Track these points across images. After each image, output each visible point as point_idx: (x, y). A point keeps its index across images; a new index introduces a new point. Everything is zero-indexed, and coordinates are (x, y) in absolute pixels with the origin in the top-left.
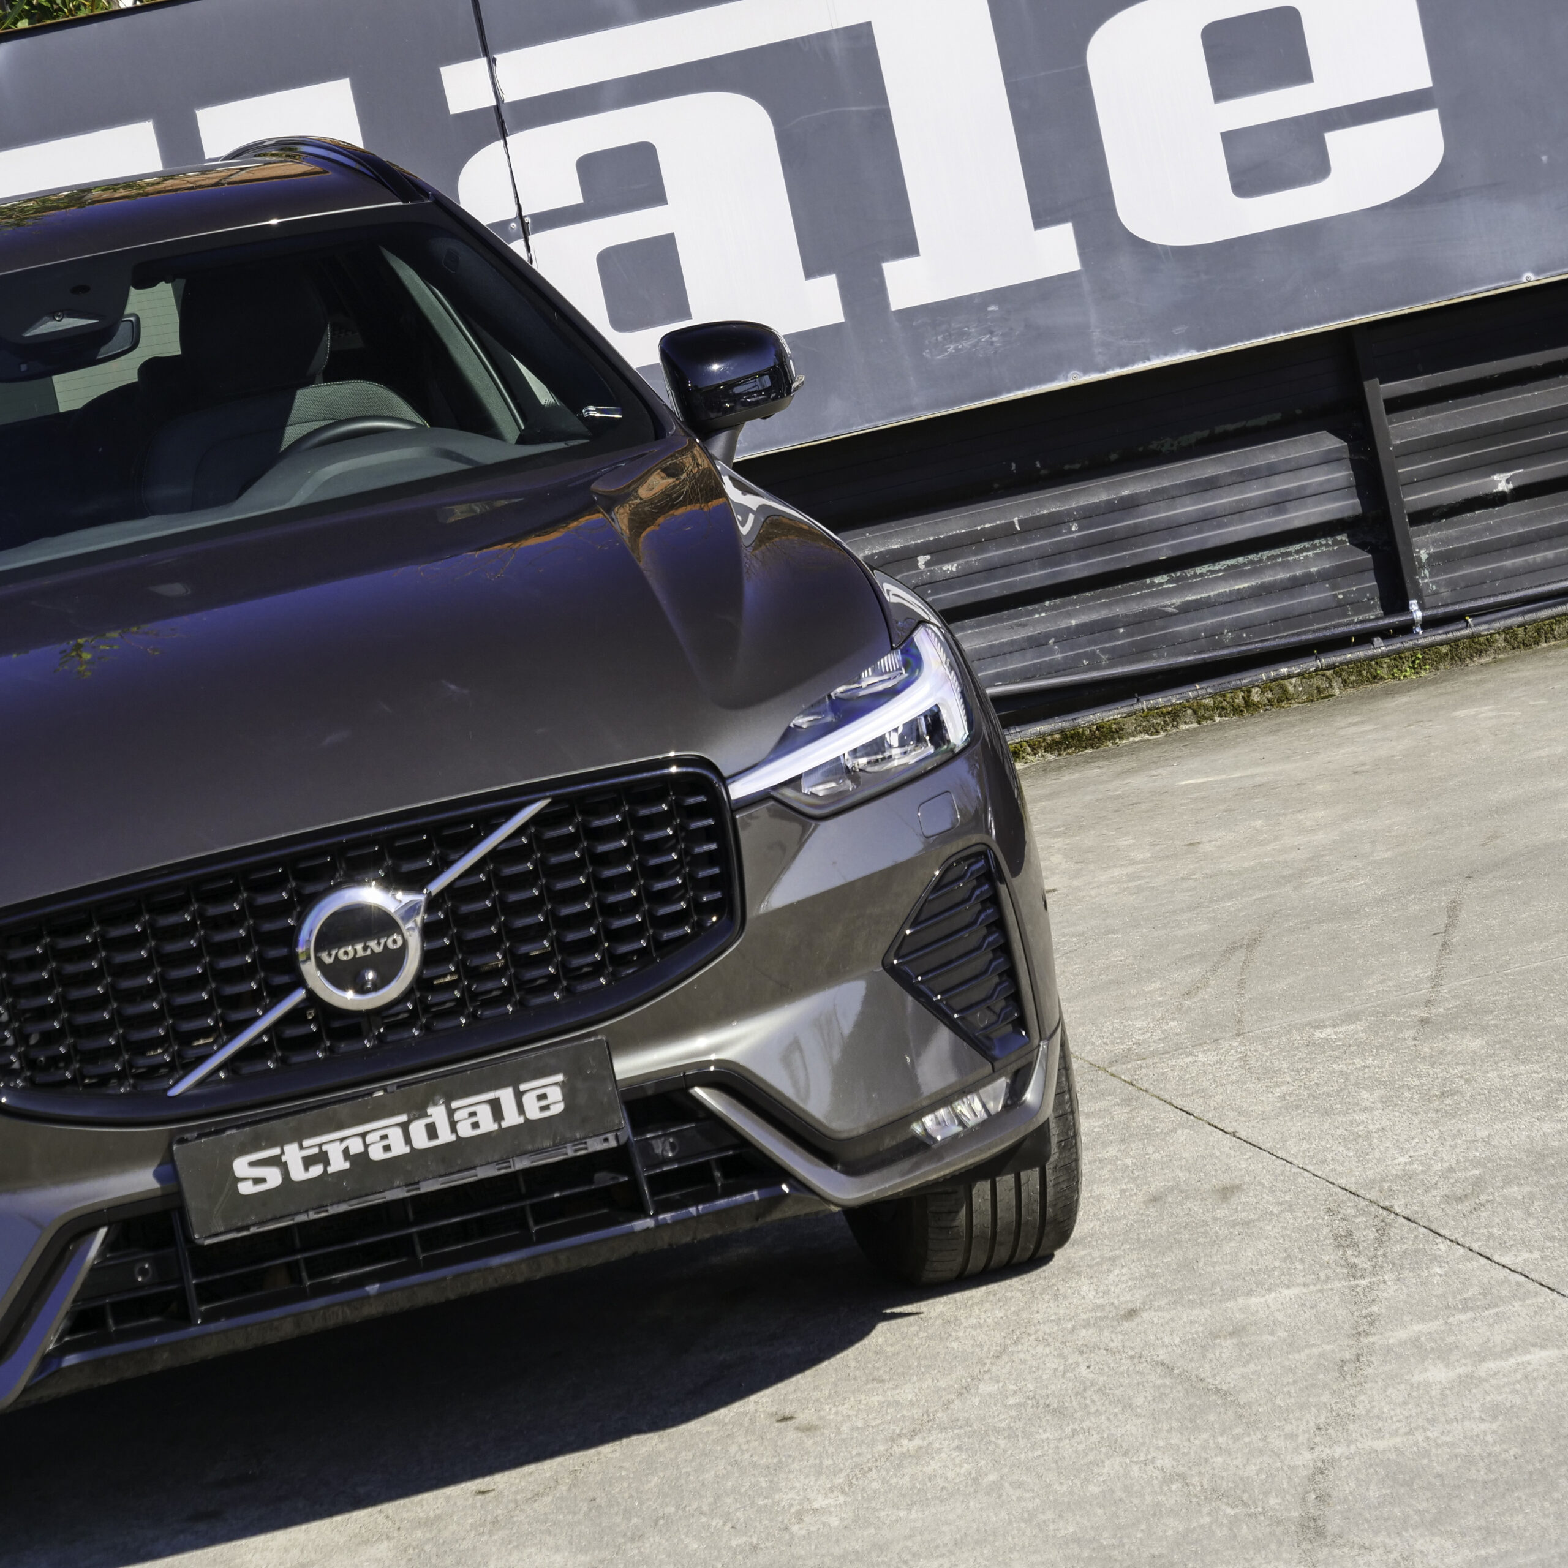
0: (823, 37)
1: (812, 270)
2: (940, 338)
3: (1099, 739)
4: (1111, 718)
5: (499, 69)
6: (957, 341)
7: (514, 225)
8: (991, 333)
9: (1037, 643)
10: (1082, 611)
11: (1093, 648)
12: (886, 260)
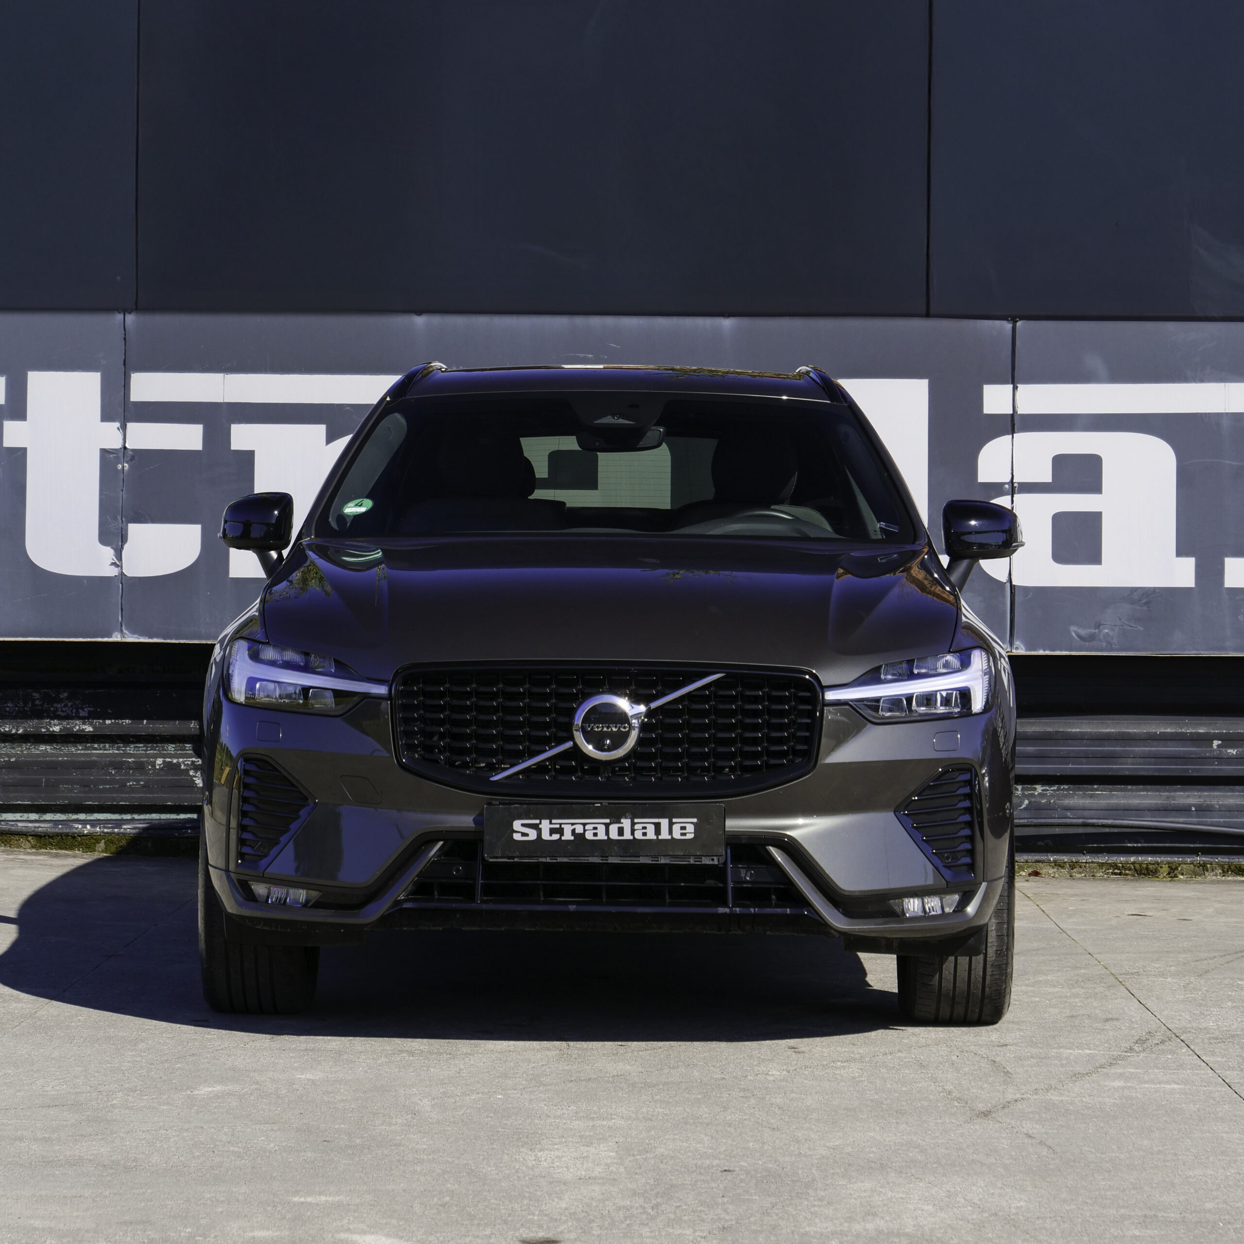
0: (1218, 416)
1: (1181, 552)
5: (1018, 394)
7: (1007, 486)
12: (1228, 556)
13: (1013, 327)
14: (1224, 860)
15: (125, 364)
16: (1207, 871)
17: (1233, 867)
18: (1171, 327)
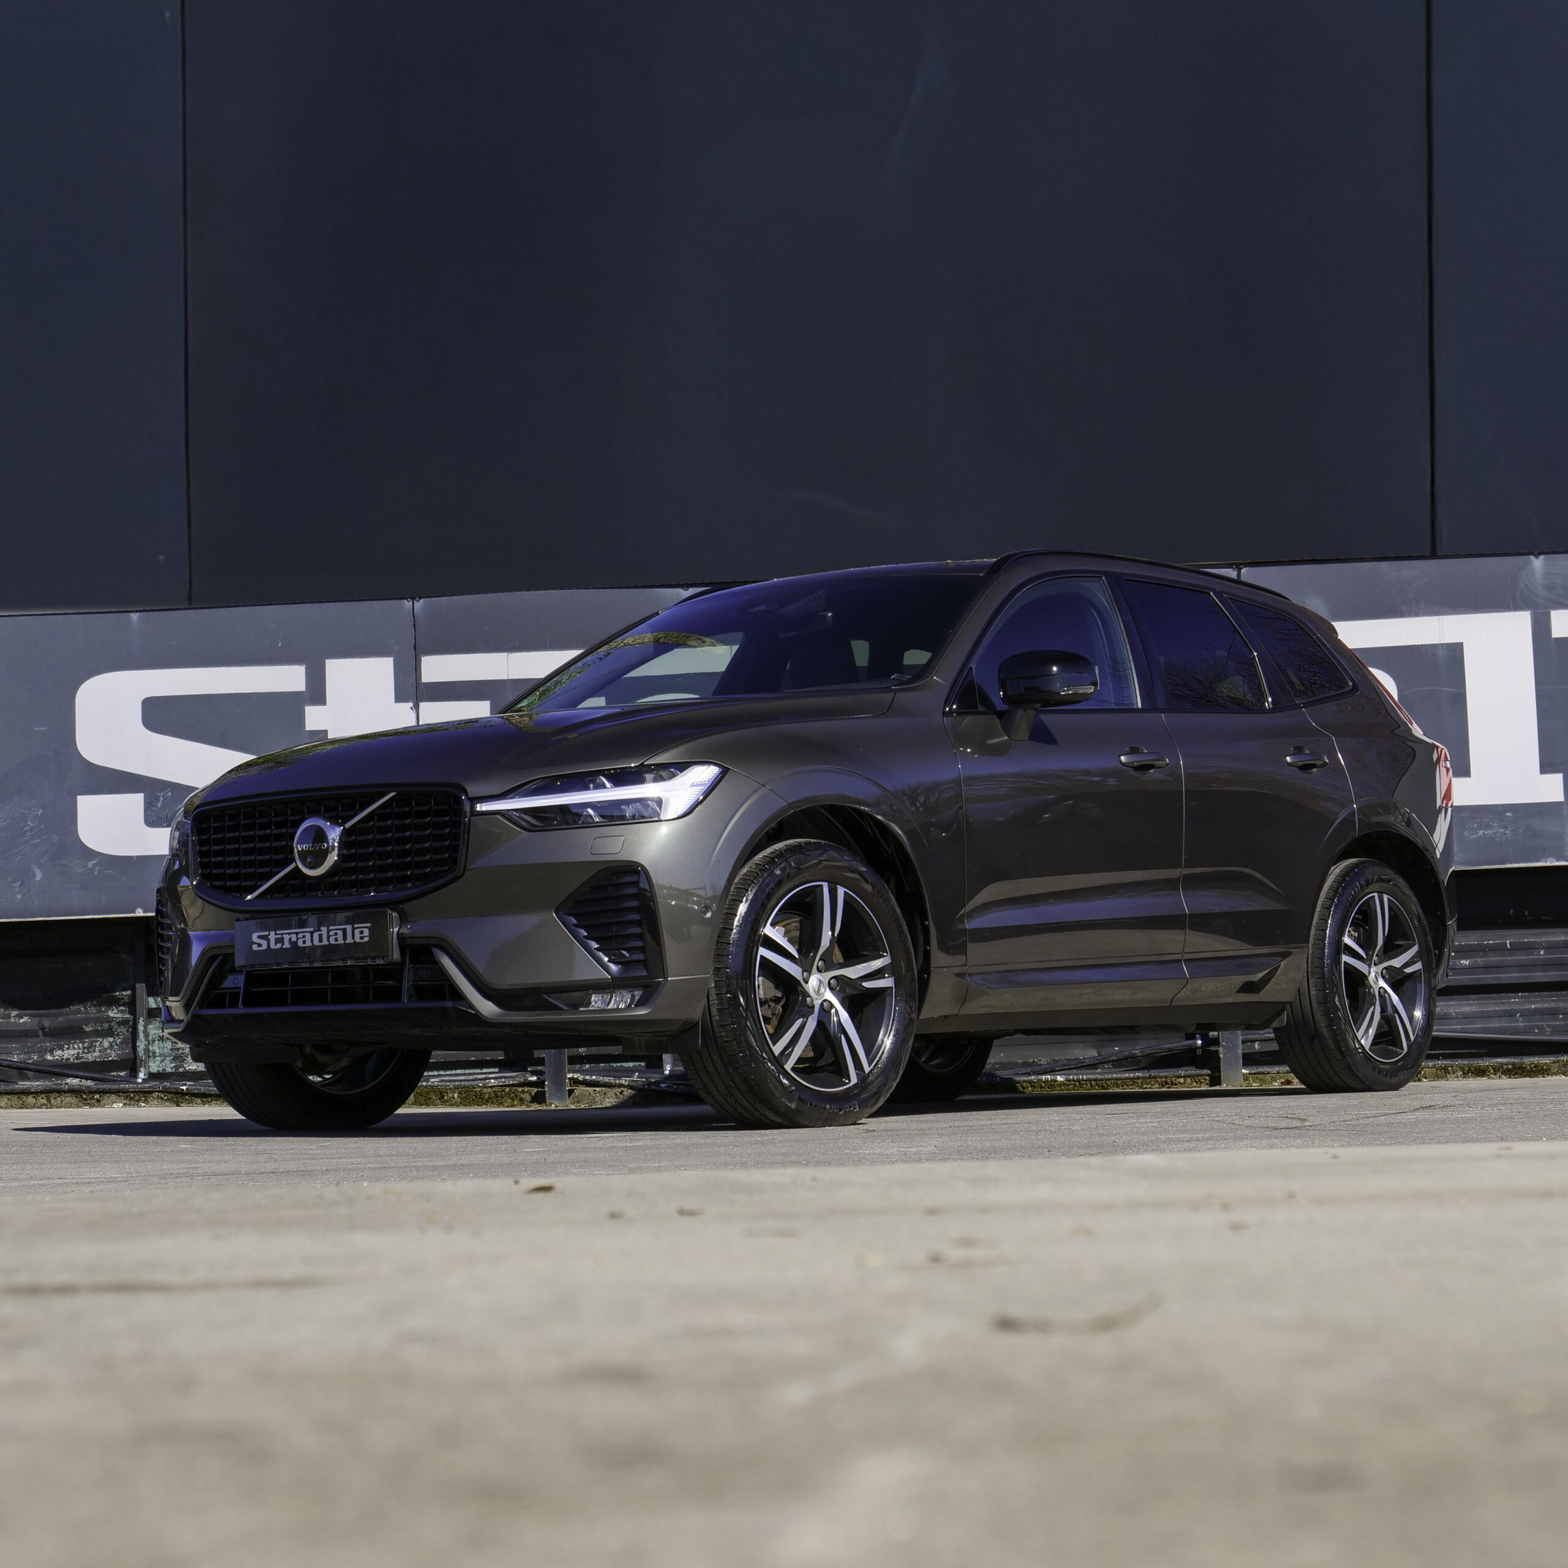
0: (1434, 647)
2: (1475, 826)
3: (1535, 1073)
4: (1544, 1062)
6: (1485, 830)
8: (1506, 828)
9: (1510, 1014)
10: (1539, 1002)
11: (1542, 1023)
13: (1238, 574)
14: (1464, 1062)
15: (415, 649)
16: (1449, 1073)
17: (1473, 1069)
18: (1384, 565)
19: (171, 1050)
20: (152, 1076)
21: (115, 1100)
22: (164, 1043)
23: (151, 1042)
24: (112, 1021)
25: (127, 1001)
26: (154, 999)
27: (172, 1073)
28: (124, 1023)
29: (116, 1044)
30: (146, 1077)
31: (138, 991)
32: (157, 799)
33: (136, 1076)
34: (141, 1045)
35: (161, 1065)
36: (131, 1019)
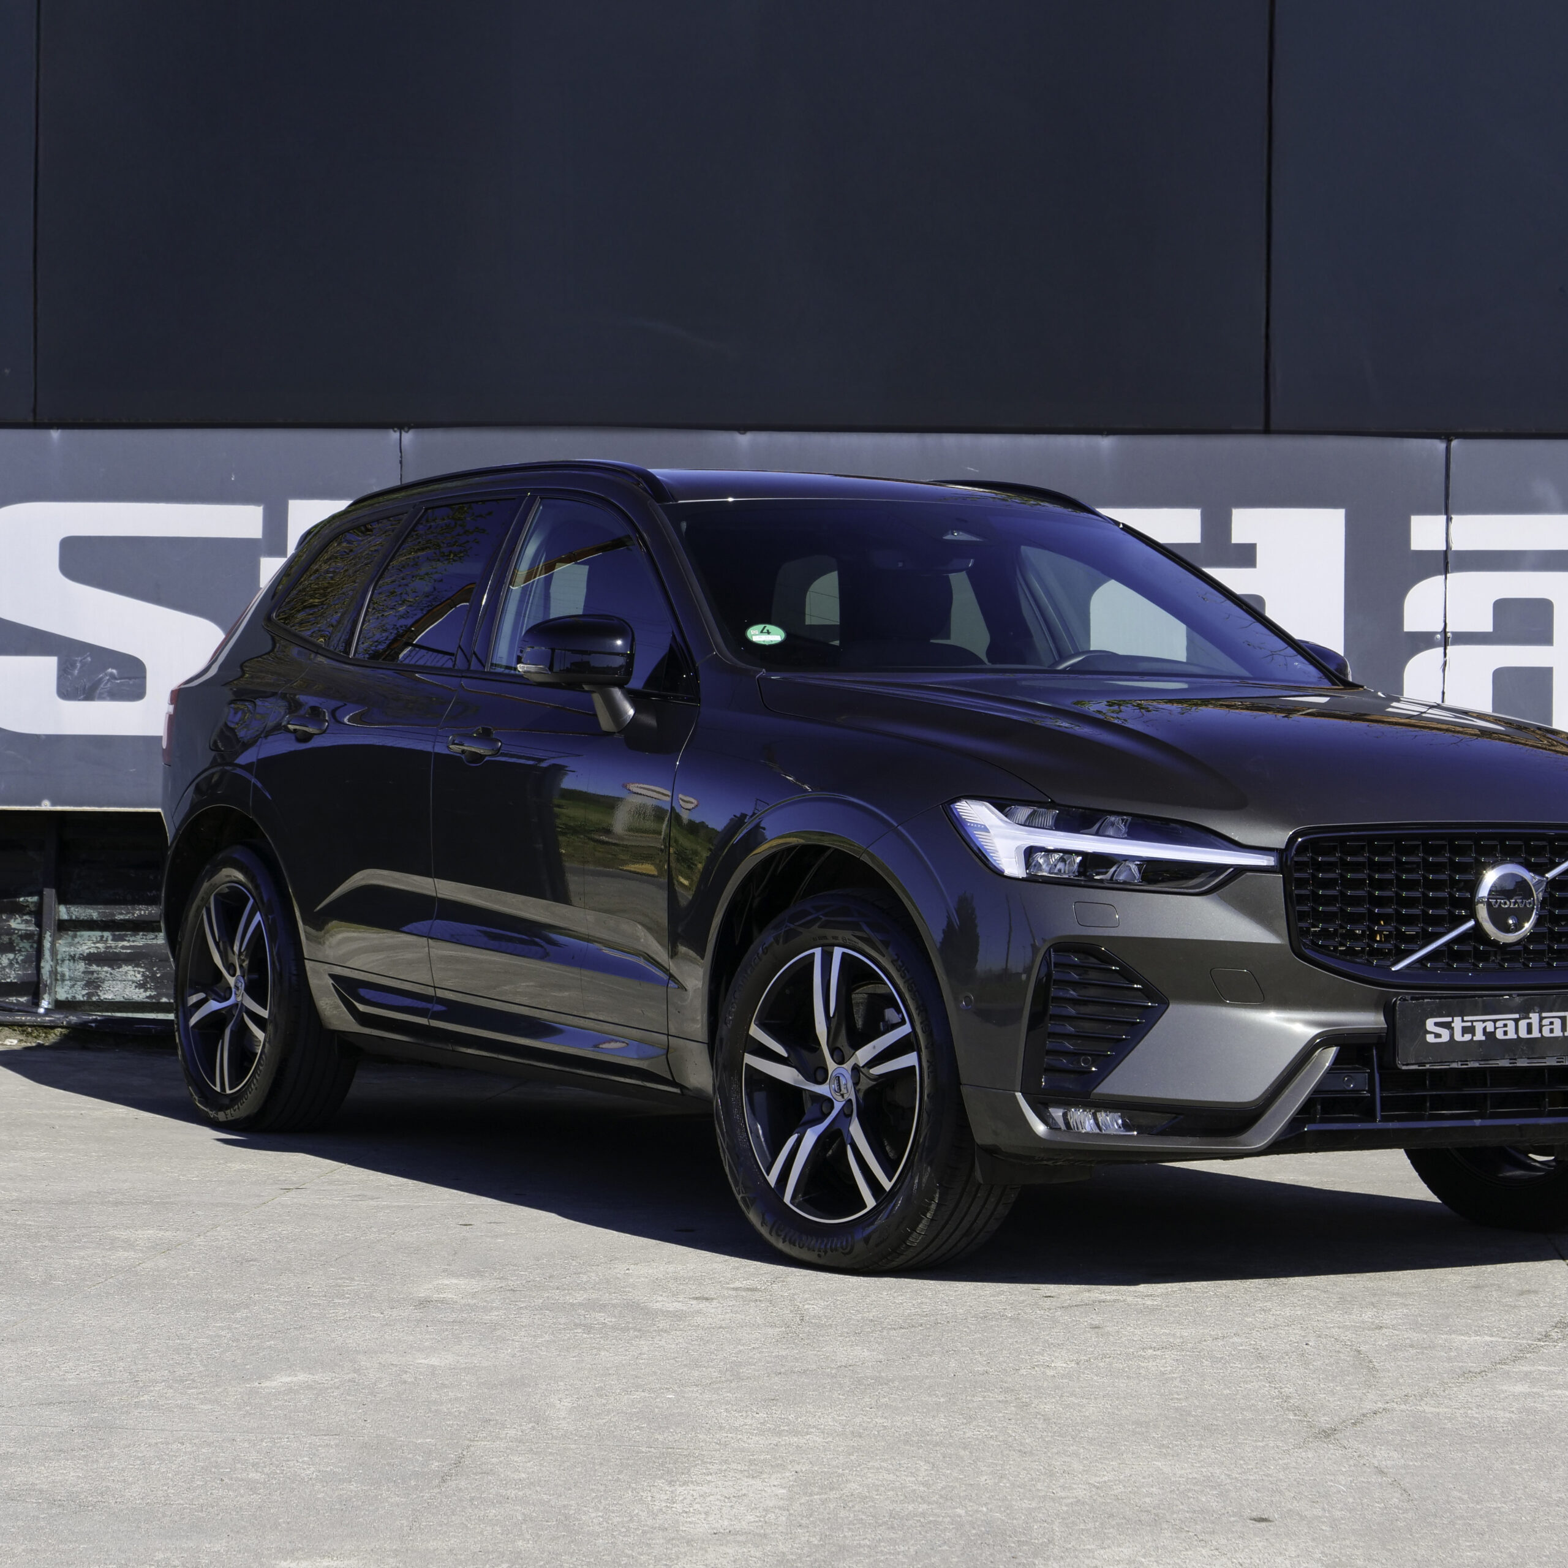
5: (1452, 526)
7: (1437, 637)
13: (1447, 447)
19: (84, 972)
20: (60, 1006)
21: (9, 1035)
22: (76, 964)
23: (60, 962)
24: (14, 933)
25: (33, 909)
26: (66, 908)
27: (83, 1002)
28: (27, 936)
29: (17, 963)
30: (50, 1007)
31: (46, 900)
32: (73, 666)
33: (37, 1005)
34: (46, 966)
35: (70, 991)
36: (36, 932)
